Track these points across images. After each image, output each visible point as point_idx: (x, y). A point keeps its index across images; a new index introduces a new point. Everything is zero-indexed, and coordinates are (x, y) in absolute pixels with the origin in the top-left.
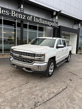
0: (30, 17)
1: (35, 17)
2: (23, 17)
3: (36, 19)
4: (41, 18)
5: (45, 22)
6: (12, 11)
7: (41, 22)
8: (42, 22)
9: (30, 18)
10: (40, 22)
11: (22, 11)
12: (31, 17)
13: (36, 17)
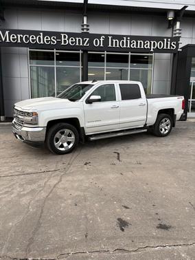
0: (99, 38)
1: (110, 38)
2: (84, 42)
3: (114, 41)
4: (127, 36)
5: (137, 43)
6: (63, 35)
7: (127, 45)
8: (130, 43)
9: (100, 41)
10: (125, 46)
11: (85, 31)
12: (102, 40)
13: (114, 37)
